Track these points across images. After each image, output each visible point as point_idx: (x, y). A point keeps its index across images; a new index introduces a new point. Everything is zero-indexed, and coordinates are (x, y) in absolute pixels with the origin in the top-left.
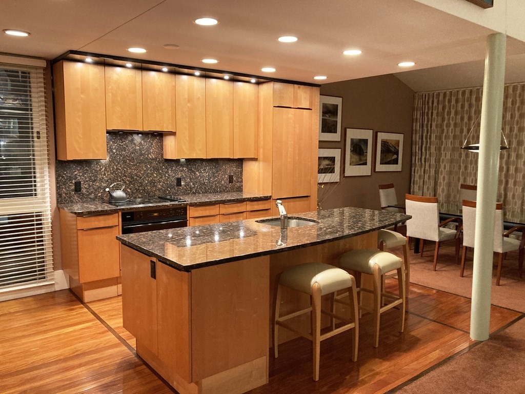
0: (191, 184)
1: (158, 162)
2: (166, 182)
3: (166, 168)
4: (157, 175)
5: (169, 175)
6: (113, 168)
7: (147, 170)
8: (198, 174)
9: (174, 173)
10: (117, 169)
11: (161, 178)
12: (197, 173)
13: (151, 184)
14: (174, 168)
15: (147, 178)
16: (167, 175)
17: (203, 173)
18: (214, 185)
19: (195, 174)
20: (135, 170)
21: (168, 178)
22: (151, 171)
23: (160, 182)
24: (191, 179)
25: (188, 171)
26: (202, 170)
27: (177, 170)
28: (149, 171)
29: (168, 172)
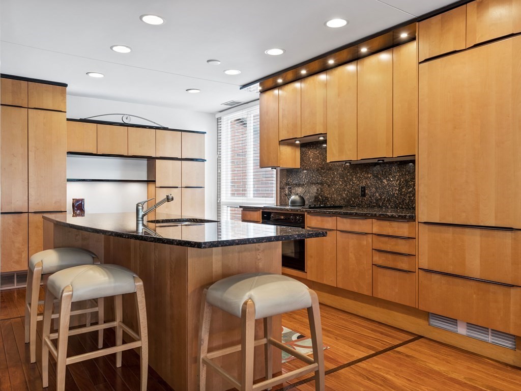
0: (377, 195)
1: (344, 168)
2: (350, 191)
3: (350, 175)
4: (342, 183)
5: (353, 183)
6: (310, 175)
7: (334, 177)
8: (386, 183)
9: (358, 181)
10: (313, 176)
11: (346, 186)
12: (385, 181)
13: (337, 192)
14: (358, 175)
15: (334, 186)
16: (351, 183)
17: (392, 181)
18: (407, 198)
19: (382, 182)
20: (325, 177)
21: (352, 186)
22: (337, 178)
23: (344, 190)
24: (376, 188)
25: (373, 178)
26: (390, 176)
27: (362, 178)
28: (336, 179)
29: (353, 180)
